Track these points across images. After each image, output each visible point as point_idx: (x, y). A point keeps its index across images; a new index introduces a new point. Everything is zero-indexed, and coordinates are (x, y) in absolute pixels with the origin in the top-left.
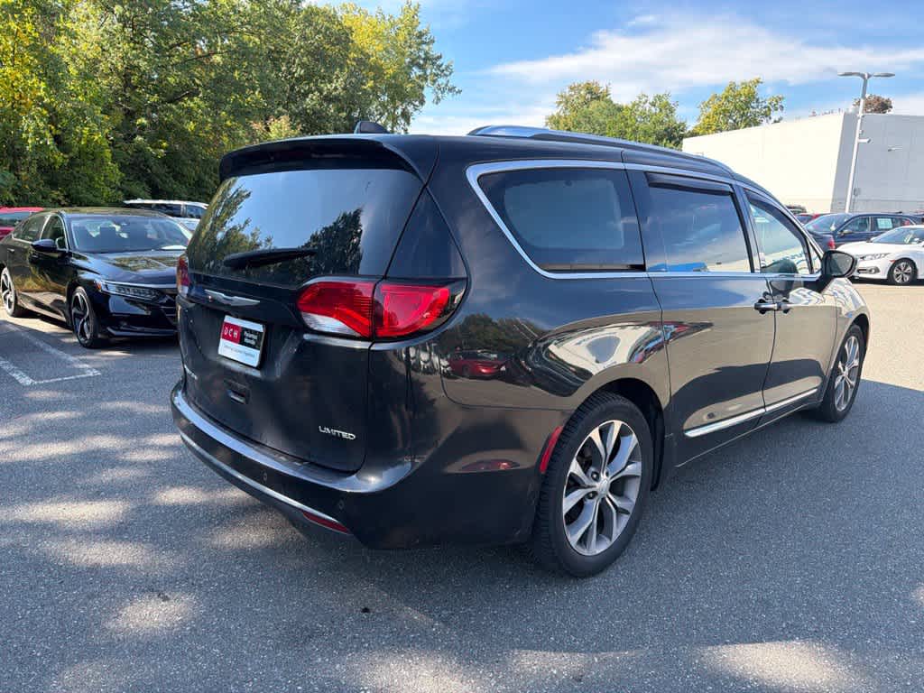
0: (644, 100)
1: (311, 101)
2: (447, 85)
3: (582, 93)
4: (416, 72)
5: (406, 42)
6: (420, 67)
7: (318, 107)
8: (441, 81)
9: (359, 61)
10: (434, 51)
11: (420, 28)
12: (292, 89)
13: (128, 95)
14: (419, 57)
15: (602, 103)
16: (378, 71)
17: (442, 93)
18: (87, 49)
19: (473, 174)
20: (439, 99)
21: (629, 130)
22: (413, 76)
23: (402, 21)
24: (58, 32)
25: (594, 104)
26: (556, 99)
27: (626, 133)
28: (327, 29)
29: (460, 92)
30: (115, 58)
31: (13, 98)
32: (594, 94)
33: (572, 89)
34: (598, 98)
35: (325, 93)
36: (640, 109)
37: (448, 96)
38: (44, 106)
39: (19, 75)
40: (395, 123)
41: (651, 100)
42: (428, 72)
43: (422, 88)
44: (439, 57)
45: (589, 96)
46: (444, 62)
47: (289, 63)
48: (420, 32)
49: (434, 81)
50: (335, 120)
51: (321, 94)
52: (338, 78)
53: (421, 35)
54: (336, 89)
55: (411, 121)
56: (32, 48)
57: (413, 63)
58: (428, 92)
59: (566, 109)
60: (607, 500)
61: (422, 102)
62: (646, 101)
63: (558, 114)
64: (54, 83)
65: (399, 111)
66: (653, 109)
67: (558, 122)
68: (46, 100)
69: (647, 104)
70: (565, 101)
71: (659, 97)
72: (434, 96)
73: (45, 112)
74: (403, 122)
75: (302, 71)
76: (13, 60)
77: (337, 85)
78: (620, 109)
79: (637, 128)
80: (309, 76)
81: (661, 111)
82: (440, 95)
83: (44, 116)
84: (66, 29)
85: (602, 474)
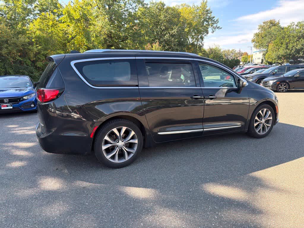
0: (293, 24)
1: (167, 37)
2: (216, 26)
3: (268, 24)
4: (205, 23)
5: (202, 14)
6: (207, 21)
7: (168, 38)
8: (215, 25)
9: (183, 23)
10: (212, 15)
11: (207, 8)
12: (161, 33)
13: (110, 40)
14: (207, 18)
15: (276, 27)
16: (190, 24)
17: (215, 29)
18: (98, 28)
19: (72, 63)
20: (213, 31)
21: (286, 36)
22: (205, 24)
23: (201, 7)
24: (90, 25)
25: (273, 28)
26: (258, 27)
27: (285, 37)
28: (172, 13)
29: (221, 28)
30: (105, 31)
31: (79, 44)
32: (273, 24)
33: (264, 23)
34: (275, 25)
35: (171, 34)
36: (292, 28)
37: (217, 30)
38: (86, 46)
39: (80, 38)
40: (198, 41)
41: (296, 24)
42: (210, 22)
43: (208, 28)
44: (214, 17)
45: (271, 25)
46: (215, 19)
47: (161, 25)
48: (207, 10)
49: (212, 26)
50: (174, 42)
51: (170, 34)
52: (175, 28)
53: (207, 11)
54: (174, 32)
55: (204, 40)
56: (83, 30)
57: (205, 20)
58: (210, 30)
59: (262, 30)
61: (207, 33)
62: (294, 25)
63: (259, 33)
64: (88, 39)
65: (200, 37)
66: (297, 28)
67: (259, 35)
68: (86, 44)
69: (295, 26)
70: (262, 27)
71: (299, 22)
72: (212, 31)
73: (86, 47)
74: (201, 40)
75: (164, 28)
76: (79, 34)
77: (175, 31)
78: (283, 29)
79: (290, 35)
80: (167, 29)
81: (300, 28)
82: (214, 30)
83: (86, 48)
84: (93, 24)
85: (119, 141)
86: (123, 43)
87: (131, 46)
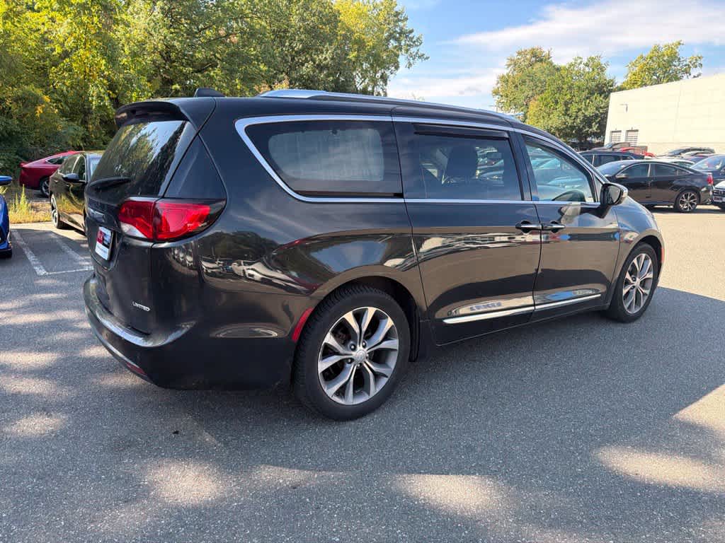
0: (579, 61)
1: (307, 69)
2: (417, 53)
3: (528, 57)
4: (393, 43)
5: (385, 20)
6: (397, 40)
7: (311, 73)
8: (413, 50)
9: (345, 37)
10: (408, 26)
11: (396, 9)
12: (293, 59)
13: (167, 67)
14: (395, 32)
15: (545, 65)
16: (360, 43)
17: (413, 59)
18: (138, 34)
19: (241, 125)
20: (410, 65)
21: (565, 86)
22: (390, 46)
23: (382, 4)
24: (116, 22)
25: (538, 65)
26: (506, 62)
27: (563, 88)
28: (320, 12)
29: (427, 58)
30: (157, 41)
31: (85, 72)
32: (538, 57)
33: (519, 53)
34: (541, 61)
35: (317, 63)
36: (576, 69)
37: (418, 61)
38: (104, 77)
39: (88, 55)
40: (375, 85)
41: (585, 61)
42: (403, 43)
43: (398, 56)
44: (411, 32)
45: (533, 59)
46: (415, 35)
47: (292, 39)
48: (397, 12)
49: (407, 50)
50: (324, 83)
51: (314, 63)
52: (327, 50)
53: (397, 14)
54: (326, 59)
55: (388, 82)
56: (98, 35)
57: (391, 36)
58: (402, 60)
59: (515, 70)
60: (365, 365)
61: (397, 68)
62: (581, 63)
63: (507, 75)
64: (112, 60)
65: (379, 75)
66: (587, 69)
67: (507, 81)
68: (106, 73)
69: (582, 66)
70: (514, 63)
71: (592, 59)
72: (406, 63)
73: (105, 82)
74: (381, 83)
75: (301, 46)
76: (85, 44)
77: (326, 56)
78: (558, 69)
79: (572, 85)
80: (306, 49)
81: (593, 70)
82: (412, 61)
83: (104, 84)
84: (122, 20)
85: (358, 346)
86: (204, 77)
87: (224, 85)
